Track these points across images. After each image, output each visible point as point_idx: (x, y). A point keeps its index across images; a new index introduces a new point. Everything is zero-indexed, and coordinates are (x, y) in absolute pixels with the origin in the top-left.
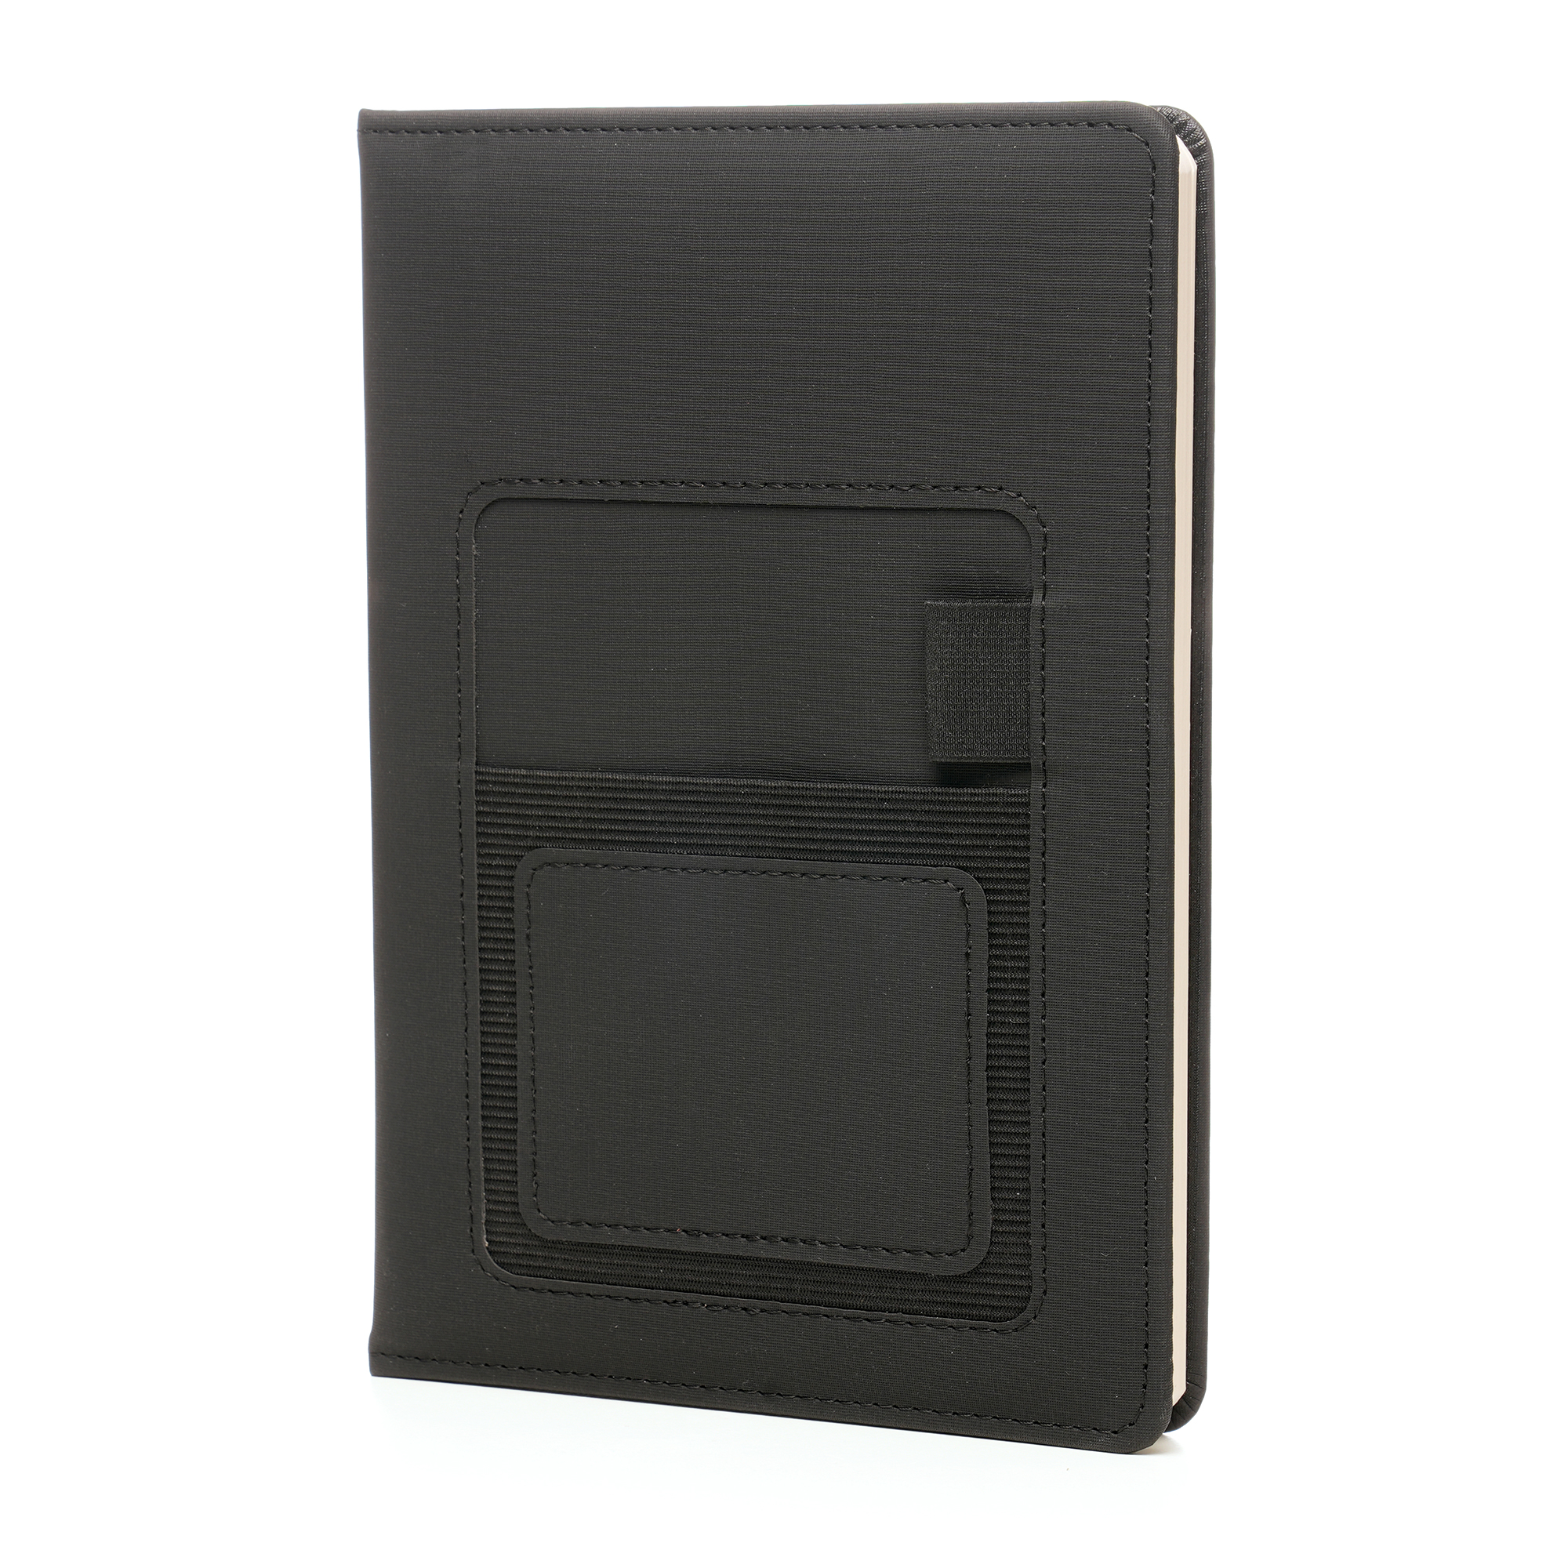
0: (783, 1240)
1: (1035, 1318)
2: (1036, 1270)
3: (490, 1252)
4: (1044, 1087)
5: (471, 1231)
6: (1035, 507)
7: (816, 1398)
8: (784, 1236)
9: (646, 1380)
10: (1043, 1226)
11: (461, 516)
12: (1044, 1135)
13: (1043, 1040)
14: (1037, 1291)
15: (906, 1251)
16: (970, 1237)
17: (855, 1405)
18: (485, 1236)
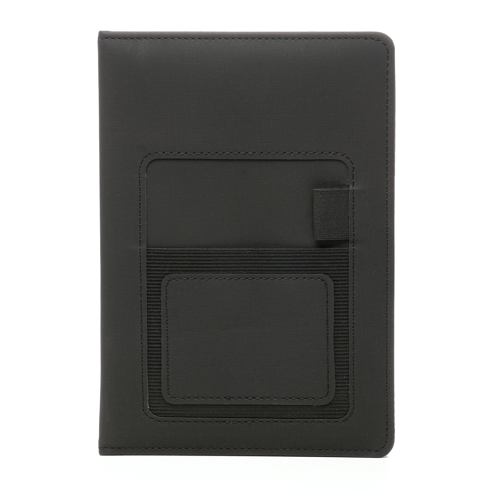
0: (261, 398)
1: (350, 417)
2: (351, 401)
3: (150, 410)
4: (353, 342)
5: (143, 403)
6: (350, 159)
7: (270, 449)
8: (261, 397)
9: (207, 448)
10: (353, 387)
11: (141, 165)
12: (353, 358)
13: (353, 327)
14: (351, 408)
15: (305, 398)
16: (328, 392)
17: (284, 450)
18: (148, 405)
